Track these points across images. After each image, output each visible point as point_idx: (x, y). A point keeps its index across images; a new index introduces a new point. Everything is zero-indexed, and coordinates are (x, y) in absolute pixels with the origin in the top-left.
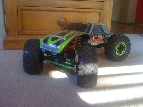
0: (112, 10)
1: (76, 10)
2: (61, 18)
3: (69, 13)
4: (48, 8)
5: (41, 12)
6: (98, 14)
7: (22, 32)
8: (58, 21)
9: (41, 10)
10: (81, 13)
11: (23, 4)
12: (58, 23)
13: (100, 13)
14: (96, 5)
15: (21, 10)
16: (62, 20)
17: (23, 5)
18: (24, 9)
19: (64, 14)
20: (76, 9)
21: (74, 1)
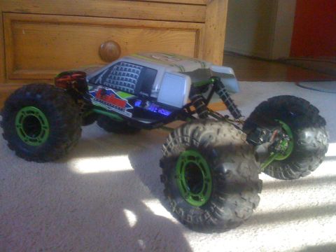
0: (225, 25)
1: (143, 24)
2: (108, 42)
3: (125, 31)
4: (77, 19)
5: (60, 26)
6: (195, 33)
7: (15, 73)
8: (100, 48)
9: (58, 23)
10: (154, 31)
11: (18, 8)
12: (99, 52)
13: (197, 31)
14: (190, 12)
15: (13, 21)
16: (110, 46)
17: (17, 10)
18: (19, 21)
19: (114, 32)
20: (141, 21)
21: (137, 3)
